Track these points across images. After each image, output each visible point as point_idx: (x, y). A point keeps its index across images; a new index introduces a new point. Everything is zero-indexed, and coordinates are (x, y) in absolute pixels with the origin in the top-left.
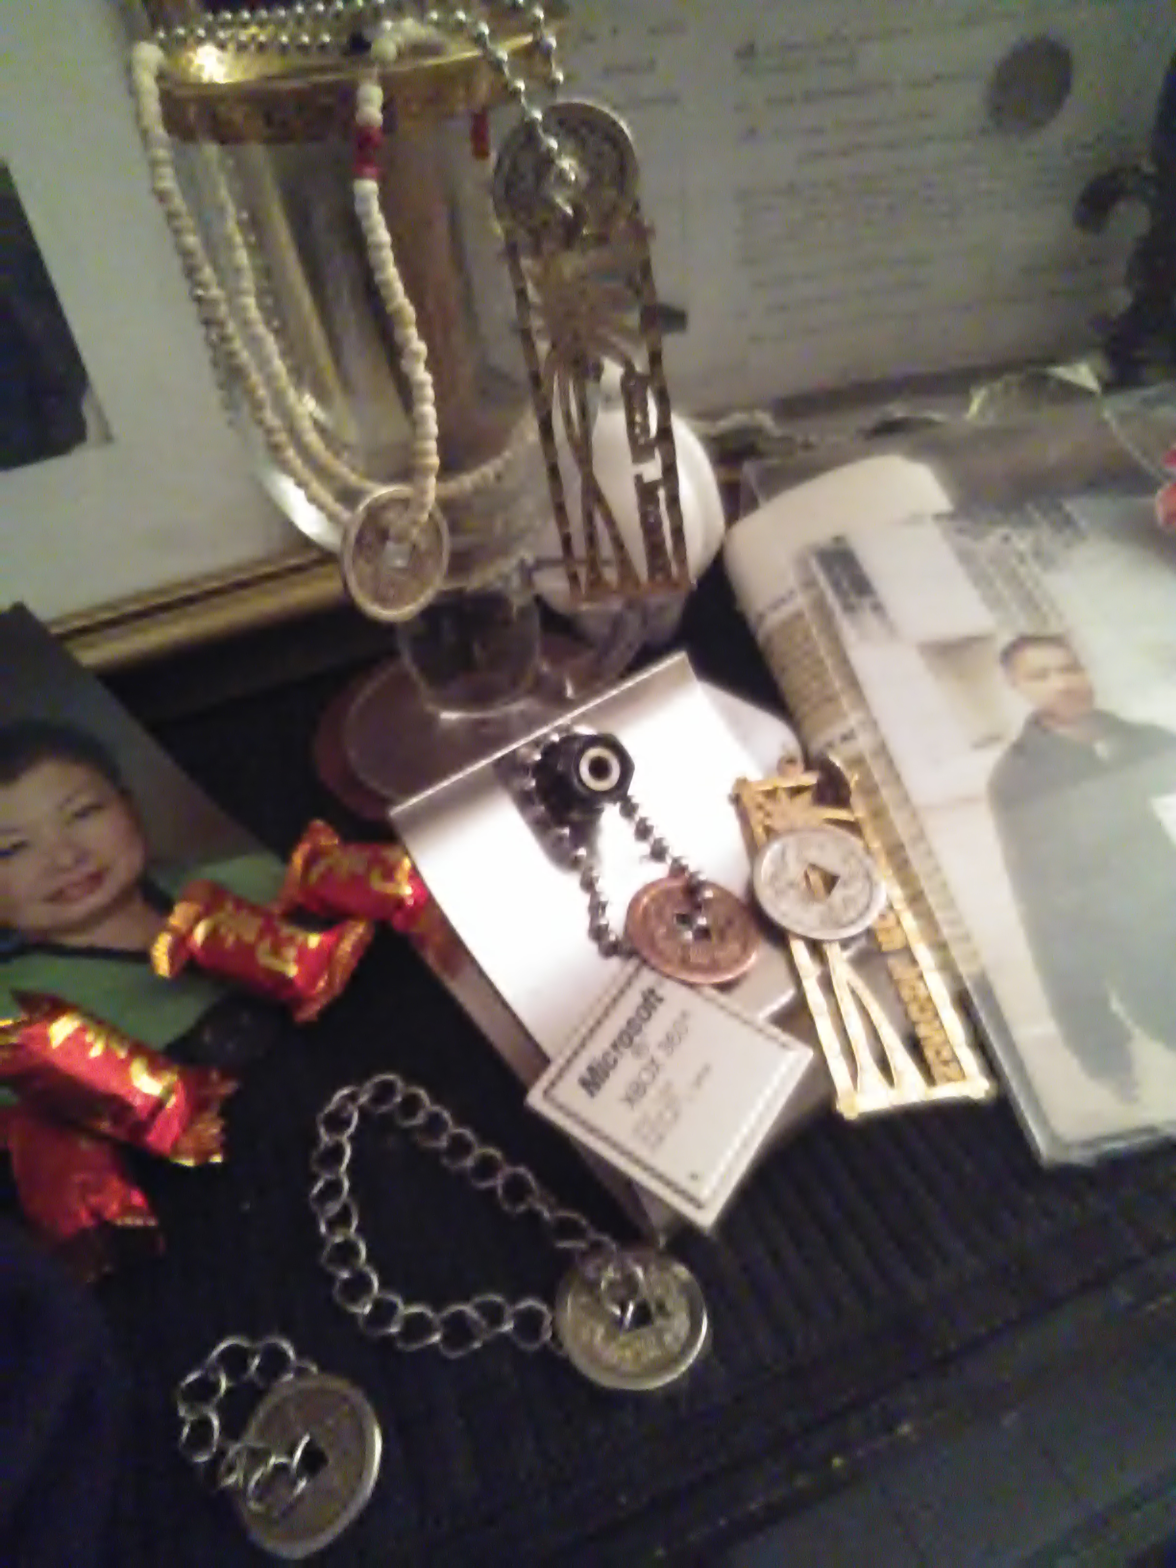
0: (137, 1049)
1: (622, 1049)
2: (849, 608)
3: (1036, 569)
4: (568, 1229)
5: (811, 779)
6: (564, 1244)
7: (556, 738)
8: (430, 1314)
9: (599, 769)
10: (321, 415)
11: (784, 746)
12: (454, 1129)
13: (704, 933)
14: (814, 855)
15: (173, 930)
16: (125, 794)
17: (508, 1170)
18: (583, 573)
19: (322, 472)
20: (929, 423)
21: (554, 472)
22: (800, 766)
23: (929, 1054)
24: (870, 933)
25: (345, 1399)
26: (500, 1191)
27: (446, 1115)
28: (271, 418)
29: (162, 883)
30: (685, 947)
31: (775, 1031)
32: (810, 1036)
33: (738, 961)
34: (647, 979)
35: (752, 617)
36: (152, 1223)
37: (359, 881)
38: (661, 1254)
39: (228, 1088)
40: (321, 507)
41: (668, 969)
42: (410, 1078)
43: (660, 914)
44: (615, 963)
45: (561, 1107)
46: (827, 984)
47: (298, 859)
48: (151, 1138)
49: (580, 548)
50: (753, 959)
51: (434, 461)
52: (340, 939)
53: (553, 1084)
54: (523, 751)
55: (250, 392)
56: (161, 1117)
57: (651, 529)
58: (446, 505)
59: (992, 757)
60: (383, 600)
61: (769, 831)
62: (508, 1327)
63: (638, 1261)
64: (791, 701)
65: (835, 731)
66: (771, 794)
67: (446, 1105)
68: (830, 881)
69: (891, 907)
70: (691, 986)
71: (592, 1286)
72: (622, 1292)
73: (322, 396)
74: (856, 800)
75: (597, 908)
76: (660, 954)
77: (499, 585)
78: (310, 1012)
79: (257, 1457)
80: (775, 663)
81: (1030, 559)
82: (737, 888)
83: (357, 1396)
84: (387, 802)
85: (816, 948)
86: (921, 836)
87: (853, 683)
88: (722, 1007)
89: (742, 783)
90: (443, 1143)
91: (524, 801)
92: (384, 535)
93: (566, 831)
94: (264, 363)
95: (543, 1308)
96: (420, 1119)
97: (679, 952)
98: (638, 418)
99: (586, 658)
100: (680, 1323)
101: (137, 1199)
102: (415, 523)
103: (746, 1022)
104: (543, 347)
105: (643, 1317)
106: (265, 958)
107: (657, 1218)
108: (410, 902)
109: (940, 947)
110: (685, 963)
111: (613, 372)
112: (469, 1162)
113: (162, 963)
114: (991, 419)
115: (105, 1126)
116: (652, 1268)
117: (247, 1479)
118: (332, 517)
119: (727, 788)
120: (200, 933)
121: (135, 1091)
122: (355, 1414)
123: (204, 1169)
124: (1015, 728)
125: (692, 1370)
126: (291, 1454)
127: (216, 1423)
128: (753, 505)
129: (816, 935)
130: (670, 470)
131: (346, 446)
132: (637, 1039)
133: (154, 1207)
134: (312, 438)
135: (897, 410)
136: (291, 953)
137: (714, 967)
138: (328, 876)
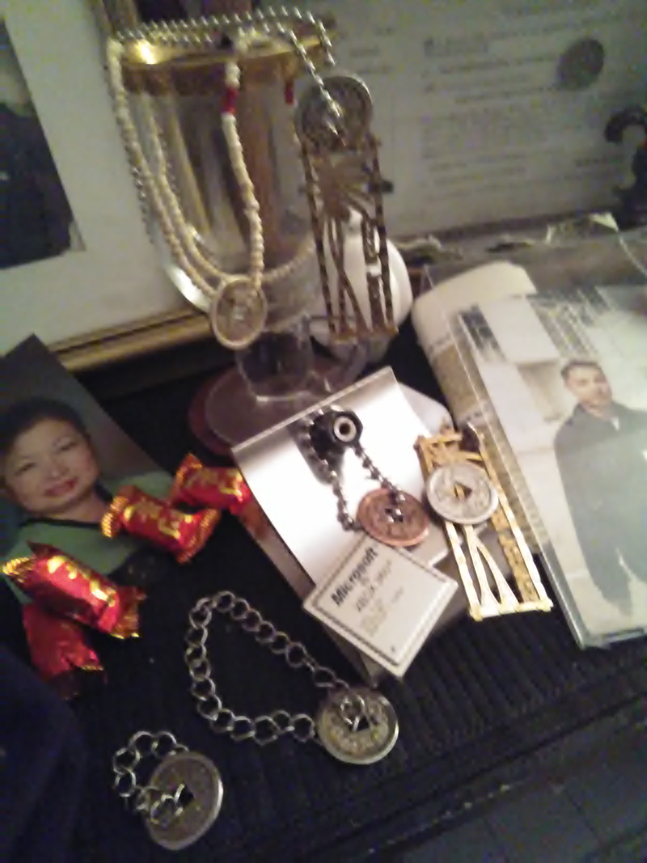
0: (95, 575)
1: (355, 580)
2: (479, 344)
3: (583, 326)
4: (323, 677)
5: (457, 437)
6: (321, 685)
7: (321, 412)
8: (249, 720)
9: (345, 429)
10: (198, 238)
11: (444, 420)
12: (262, 622)
13: (399, 519)
14: (459, 478)
15: (113, 512)
16: (87, 438)
17: (293, 644)
18: (337, 325)
19: (200, 268)
20: (524, 245)
21: (323, 270)
22: (452, 429)
23: (521, 587)
24: (489, 521)
25: (203, 765)
26: (287, 656)
27: (258, 614)
28: (173, 238)
29: (107, 486)
30: (389, 526)
31: (436, 571)
32: (456, 575)
33: (418, 533)
34: (369, 542)
35: (426, 349)
36: (101, 669)
37: (214, 488)
38: (373, 690)
39: (141, 597)
40: (199, 287)
41: (380, 538)
42: (239, 594)
43: (376, 508)
44: (351, 534)
45: (320, 610)
46: (465, 547)
47: (180, 475)
48: (101, 623)
49: (336, 310)
50: (426, 532)
51: (261, 263)
52: (203, 518)
53: (317, 598)
54: (305, 419)
55: (163, 225)
56: (107, 611)
57: (374, 302)
58: (265, 286)
59: (556, 427)
60: (231, 337)
61: (435, 465)
62: (291, 728)
63: (360, 694)
64: (448, 395)
65: (471, 411)
66: (436, 445)
67: (258, 609)
68: (467, 492)
69: (501, 507)
70: (393, 547)
71: (336, 707)
72: (351, 711)
73: (199, 228)
74: (482, 448)
75: (342, 504)
76: (376, 529)
77: (291, 330)
78: (185, 558)
79: (155, 795)
80: (439, 374)
81: (579, 321)
82: (417, 495)
83: (209, 764)
84: (229, 446)
85: (459, 528)
86: (517, 469)
87: (481, 385)
88: (410, 559)
89: (421, 438)
90: (257, 629)
91: (303, 446)
92: (232, 302)
93: (326, 462)
94: (170, 209)
95: (309, 719)
96: (244, 617)
97: (387, 529)
98: (369, 241)
99: (336, 369)
100: (383, 729)
101: (93, 656)
102: (250, 296)
103: (423, 567)
104: (319, 203)
105: (364, 725)
106: (162, 528)
107: (372, 671)
108: (241, 500)
109: (526, 529)
110: (389, 534)
111: (356, 217)
112: (271, 640)
113: (107, 530)
114: (559, 243)
115: (76, 616)
116: (368, 698)
117: (150, 808)
118: (205, 293)
119: (413, 441)
120: (128, 514)
121: (93, 597)
122: (208, 773)
123: (130, 640)
124: (568, 411)
125: (389, 755)
126: (173, 793)
127: (133, 775)
128: (428, 288)
129: (458, 521)
130: (385, 269)
131: (211, 254)
132: (363, 576)
133: (102, 659)
134: (194, 250)
135: (507, 238)
136: (176, 525)
137: (404, 537)
138: (196, 485)
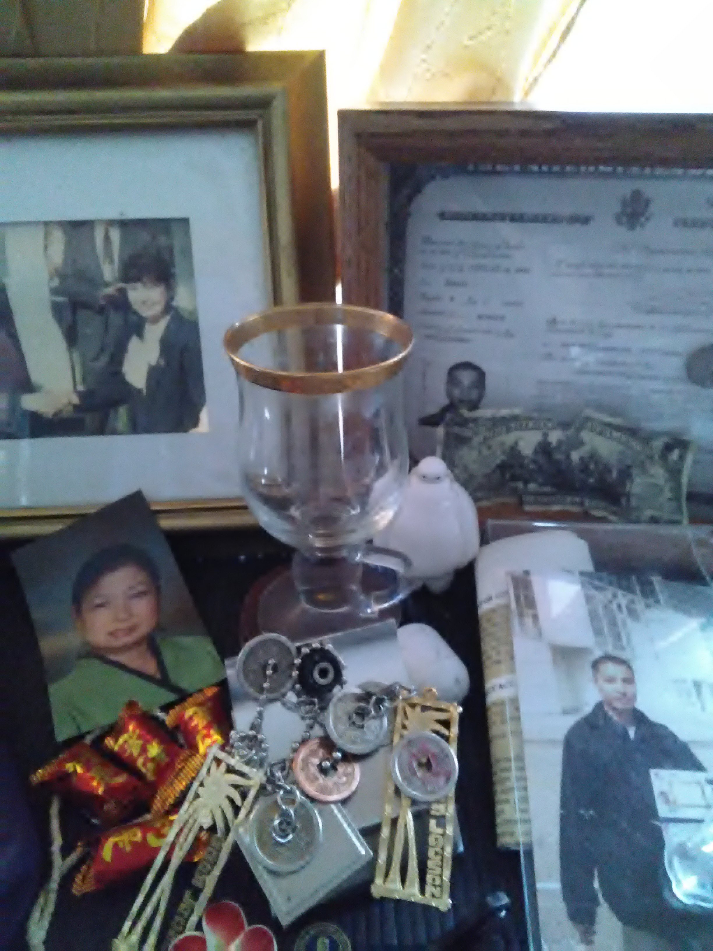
2: (521, 615)
3: (628, 619)
31: (361, 837)
61: (404, 727)
64: (484, 657)
65: (498, 681)
66: (413, 706)
80: (481, 631)
81: (625, 612)
87: (512, 657)
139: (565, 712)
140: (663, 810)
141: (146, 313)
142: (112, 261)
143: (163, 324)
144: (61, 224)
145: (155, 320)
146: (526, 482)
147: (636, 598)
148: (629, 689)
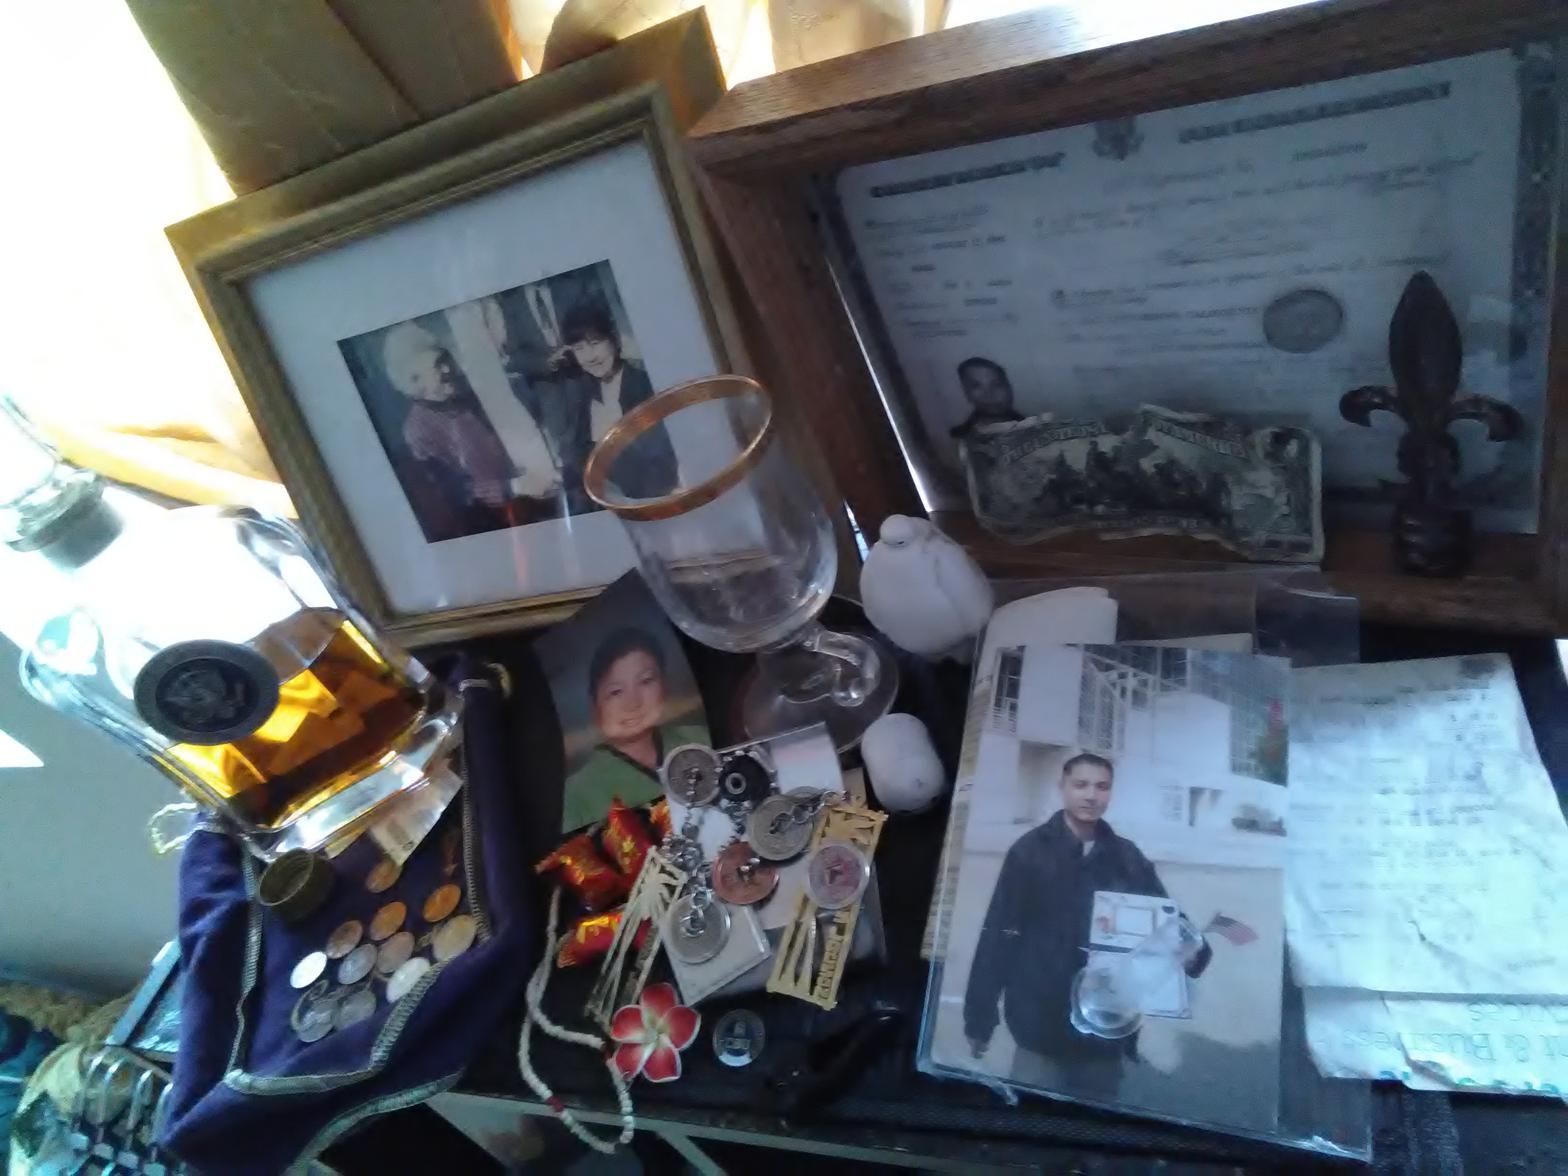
2: (998, 703)
9: (736, 783)
23: (819, 980)
61: (823, 836)
81: (1129, 695)
139: (1018, 821)
140: (1096, 936)
141: (598, 372)
142: (550, 326)
143: (618, 378)
144: (496, 296)
145: (609, 378)
146: (1092, 504)
147: (1151, 678)
148: (1102, 794)
